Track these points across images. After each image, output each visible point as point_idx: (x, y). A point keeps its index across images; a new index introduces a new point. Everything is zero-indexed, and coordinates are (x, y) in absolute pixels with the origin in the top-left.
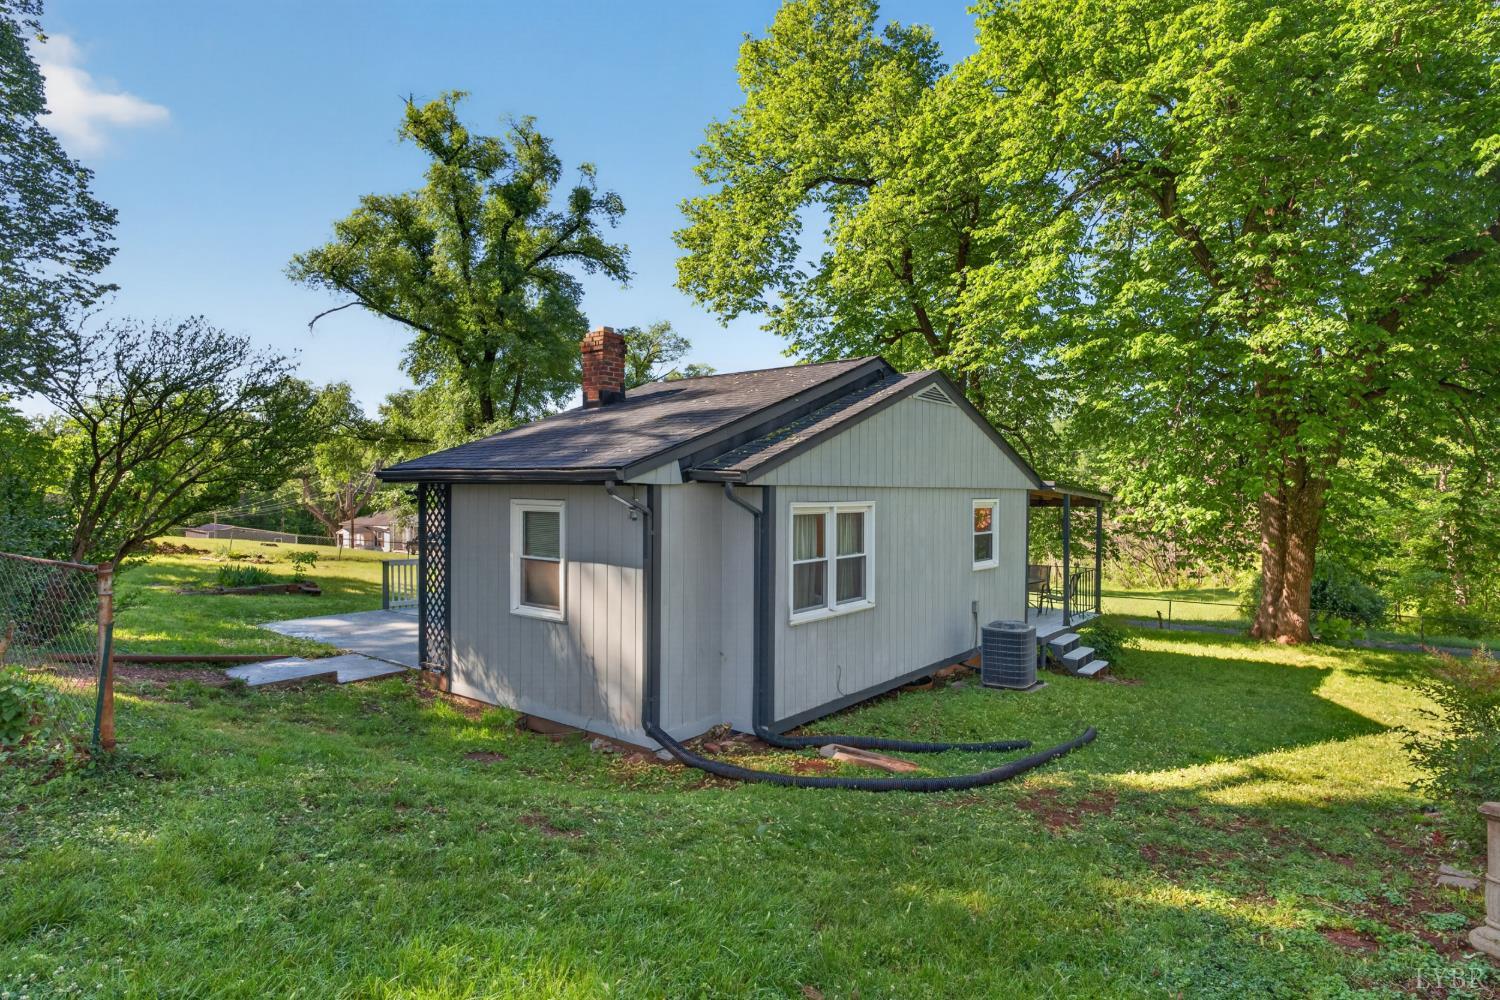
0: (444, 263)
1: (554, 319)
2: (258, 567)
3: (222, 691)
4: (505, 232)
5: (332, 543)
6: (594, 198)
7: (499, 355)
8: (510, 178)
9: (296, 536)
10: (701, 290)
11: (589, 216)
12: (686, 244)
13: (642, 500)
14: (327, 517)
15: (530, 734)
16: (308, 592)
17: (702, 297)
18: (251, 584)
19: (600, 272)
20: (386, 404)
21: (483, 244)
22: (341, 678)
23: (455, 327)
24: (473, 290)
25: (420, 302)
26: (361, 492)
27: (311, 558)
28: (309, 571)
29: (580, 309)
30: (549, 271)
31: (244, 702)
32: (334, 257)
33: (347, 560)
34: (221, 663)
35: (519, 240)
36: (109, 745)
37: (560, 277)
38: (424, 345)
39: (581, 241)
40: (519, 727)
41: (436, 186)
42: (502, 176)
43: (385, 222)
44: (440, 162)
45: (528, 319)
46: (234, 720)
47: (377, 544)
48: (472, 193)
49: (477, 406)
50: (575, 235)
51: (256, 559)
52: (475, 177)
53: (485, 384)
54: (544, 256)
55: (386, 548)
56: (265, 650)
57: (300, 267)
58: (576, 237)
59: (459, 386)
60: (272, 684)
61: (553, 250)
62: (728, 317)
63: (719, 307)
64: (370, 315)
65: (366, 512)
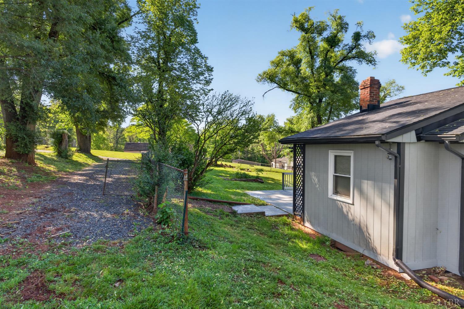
0: (305, 69)
1: (344, 85)
2: (246, 173)
3: (230, 214)
4: (326, 55)
5: (270, 166)
6: (362, 35)
7: (324, 100)
8: (328, 34)
9: (260, 163)
10: (413, 61)
11: (359, 42)
12: (406, 42)
13: (394, 150)
14: (269, 158)
15: (337, 250)
16: (260, 182)
17: (414, 64)
18: (244, 178)
19: (364, 63)
20: (286, 121)
21: (318, 60)
22: (267, 214)
23: (308, 91)
24: (315, 77)
25: (297, 84)
26: (278, 150)
27: (261, 170)
28: (261, 175)
29: (356, 79)
30: (343, 66)
31: (236, 219)
32: (270, 73)
33: (273, 172)
34: (232, 204)
35: (332, 56)
36: (187, 233)
37: (347, 68)
38: (298, 99)
39: (356, 53)
40: (331, 246)
41: (302, 42)
42: (326, 34)
43: (286, 59)
44: (304, 34)
45: (335, 85)
46: (231, 225)
47: (283, 167)
48: (315, 43)
49: (316, 119)
50: (354, 51)
51: (247, 170)
52: (316, 36)
53: (319, 111)
54: (341, 61)
55: (286, 168)
56: (244, 201)
57: (260, 77)
58: (354, 52)
59: (310, 112)
60: (245, 213)
61: (345, 58)
62: (428, 71)
63: (423, 67)
64: (280, 90)
65: (279, 157)
